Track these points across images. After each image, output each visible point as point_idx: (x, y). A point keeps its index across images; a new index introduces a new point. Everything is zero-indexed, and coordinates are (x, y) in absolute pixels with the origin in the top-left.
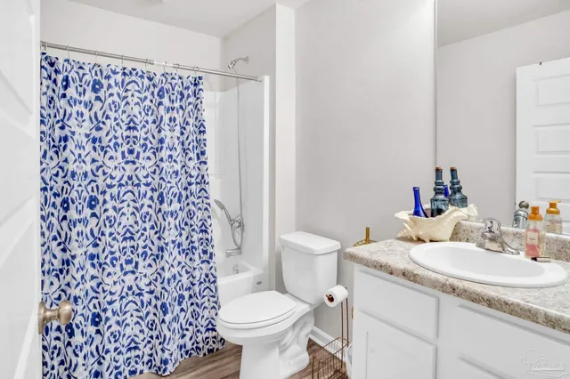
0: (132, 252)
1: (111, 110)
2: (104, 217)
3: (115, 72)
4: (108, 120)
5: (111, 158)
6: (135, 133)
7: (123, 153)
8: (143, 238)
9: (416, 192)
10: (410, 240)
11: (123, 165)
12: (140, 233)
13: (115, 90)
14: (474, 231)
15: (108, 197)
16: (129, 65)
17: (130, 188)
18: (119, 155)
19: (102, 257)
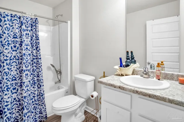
0: (16, 85)
1: (6, 30)
2: (3, 72)
3: (7, 16)
4: (5, 34)
5: (6, 49)
6: (17, 39)
7: (12, 47)
8: (21, 79)
9: (121, 59)
10: (119, 75)
11: (12, 52)
12: (19, 78)
13: (7, 22)
14: (139, 71)
15: (5, 64)
16: (14, 13)
17: (15, 60)
18: (10, 48)
19: (3, 87)
